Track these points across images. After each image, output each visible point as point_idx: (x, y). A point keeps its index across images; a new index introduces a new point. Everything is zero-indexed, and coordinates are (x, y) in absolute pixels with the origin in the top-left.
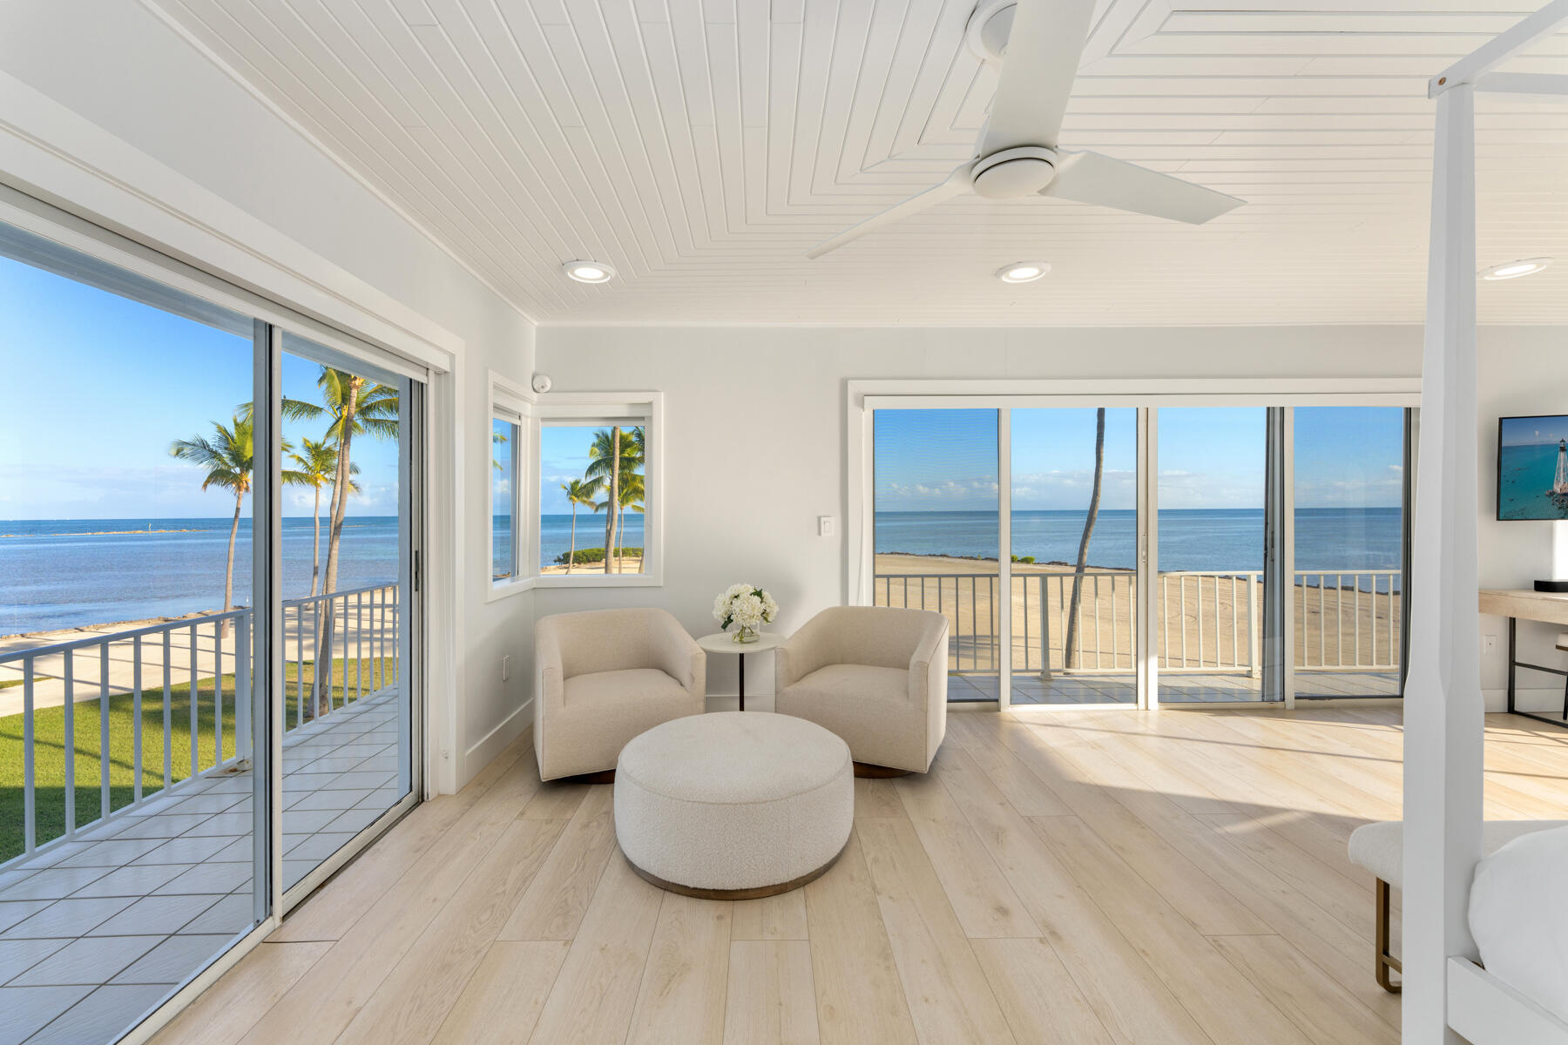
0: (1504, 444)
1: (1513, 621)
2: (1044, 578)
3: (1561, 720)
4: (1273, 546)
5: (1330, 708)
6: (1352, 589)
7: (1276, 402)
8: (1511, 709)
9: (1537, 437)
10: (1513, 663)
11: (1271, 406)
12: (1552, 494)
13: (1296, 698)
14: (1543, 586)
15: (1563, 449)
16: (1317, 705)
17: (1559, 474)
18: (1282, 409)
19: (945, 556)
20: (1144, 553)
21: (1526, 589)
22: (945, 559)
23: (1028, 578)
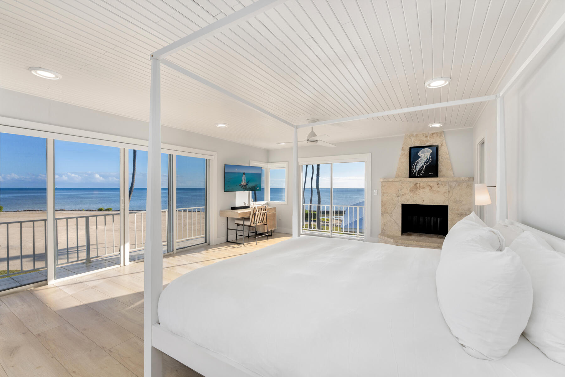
0: (225, 171)
1: (227, 218)
2: (87, 218)
3: (235, 242)
4: (170, 201)
5: (187, 250)
6: (200, 212)
7: (171, 153)
8: (227, 241)
9: (236, 170)
10: (227, 229)
11: (170, 154)
12: (241, 185)
13: (177, 249)
14: (233, 208)
15: (244, 174)
16: (184, 250)
17: (243, 180)
18: (173, 155)
19: (63, 210)
20: (123, 205)
21: (229, 209)
22: (62, 212)
23: (98, 217)
